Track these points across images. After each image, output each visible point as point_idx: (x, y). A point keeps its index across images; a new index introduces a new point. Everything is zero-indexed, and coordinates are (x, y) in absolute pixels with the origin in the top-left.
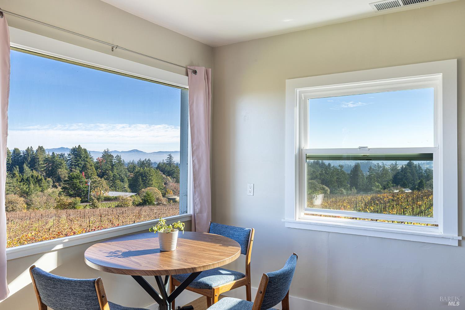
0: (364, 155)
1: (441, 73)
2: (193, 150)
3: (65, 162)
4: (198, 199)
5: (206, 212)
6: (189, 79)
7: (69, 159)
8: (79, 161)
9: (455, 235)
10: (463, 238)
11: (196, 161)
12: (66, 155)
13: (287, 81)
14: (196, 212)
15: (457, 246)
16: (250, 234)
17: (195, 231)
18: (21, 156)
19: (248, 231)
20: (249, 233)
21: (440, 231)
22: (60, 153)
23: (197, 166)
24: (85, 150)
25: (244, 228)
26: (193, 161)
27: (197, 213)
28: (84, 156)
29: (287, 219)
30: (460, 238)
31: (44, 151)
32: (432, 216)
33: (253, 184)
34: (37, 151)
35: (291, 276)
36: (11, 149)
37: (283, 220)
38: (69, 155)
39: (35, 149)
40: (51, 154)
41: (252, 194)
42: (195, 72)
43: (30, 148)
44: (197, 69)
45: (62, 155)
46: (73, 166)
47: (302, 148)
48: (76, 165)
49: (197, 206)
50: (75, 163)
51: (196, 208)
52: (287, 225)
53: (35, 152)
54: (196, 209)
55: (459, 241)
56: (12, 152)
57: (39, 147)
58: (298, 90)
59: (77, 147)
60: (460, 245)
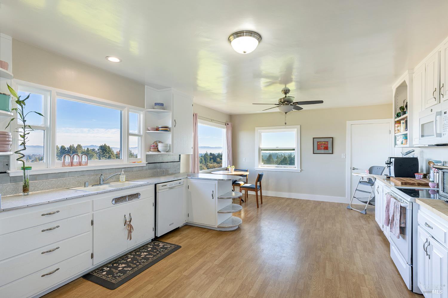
1: (296, 128)
3: (96, 154)
6: (226, 126)
7: (98, 152)
8: (105, 153)
9: (300, 169)
10: (302, 170)
12: (96, 150)
13: (256, 128)
18: (66, 150)
21: (296, 169)
22: (92, 148)
24: (109, 147)
28: (108, 151)
29: (256, 168)
31: (81, 147)
32: (294, 165)
33: (245, 158)
34: (77, 147)
35: (262, 177)
36: (60, 146)
38: (98, 150)
39: (75, 146)
40: (86, 149)
41: (245, 161)
42: (228, 124)
43: (72, 145)
45: (93, 150)
46: (101, 157)
47: (260, 147)
48: (103, 156)
50: (102, 155)
52: (256, 170)
53: (76, 147)
56: (60, 148)
57: (78, 145)
58: (259, 130)
59: (104, 145)
60: (301, 172)
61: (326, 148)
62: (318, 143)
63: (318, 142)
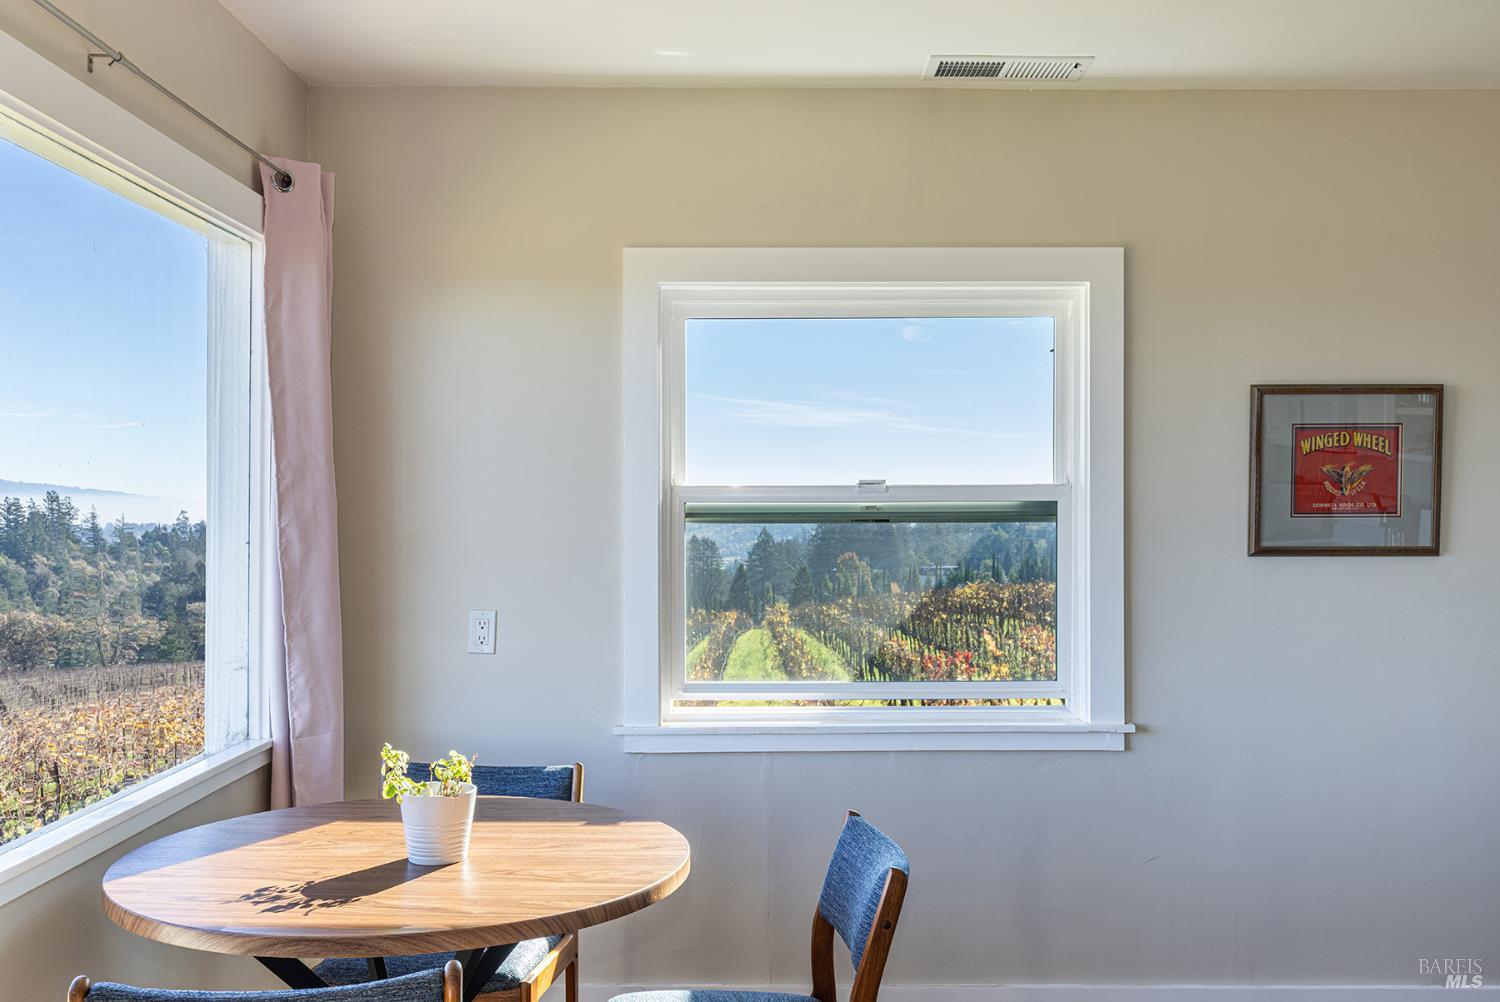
0: (867, 507)
1: (1087, 281)
2: (282, 489)
4: (301, 681)
5: (331, 728)
6: (264, 206)
9: (1118, 721)
10: (1140, 729)
11: (293, 533)
13: (629, 253)
14: (294, 729)
15: (1123, 749)
16: (571, 783)
17: (291, 804)
19: (566, 775)
20: (567, 781)
21: (1081, 714)
23: (296, 550)
25: (540, 765)
26: (282, 531)
27: (296, 735)
29: (628, 726)
30: (1131, 728)
33: (494, 612)
37: (617, 731)
41: (488, 648)
42: (285, 182)
44: (291, 167)
47: (674, 482)
49: (296, 707)
51: (293, 715)
52: (631, 747)
54: (294, 720)
55: (1127, 735)
58: (663, 289)
60: (1128, 747)
61: (1381, 498)
62: (1306, 446)
63: (1301, 431)
